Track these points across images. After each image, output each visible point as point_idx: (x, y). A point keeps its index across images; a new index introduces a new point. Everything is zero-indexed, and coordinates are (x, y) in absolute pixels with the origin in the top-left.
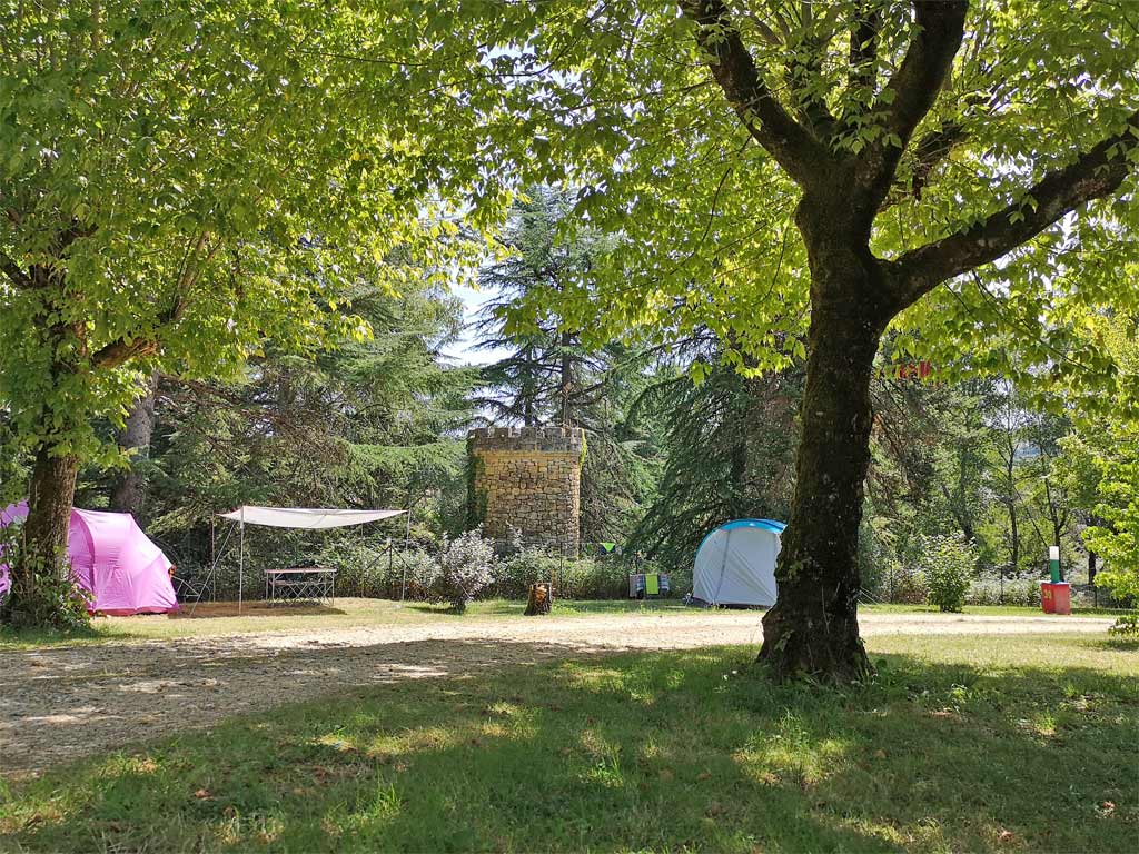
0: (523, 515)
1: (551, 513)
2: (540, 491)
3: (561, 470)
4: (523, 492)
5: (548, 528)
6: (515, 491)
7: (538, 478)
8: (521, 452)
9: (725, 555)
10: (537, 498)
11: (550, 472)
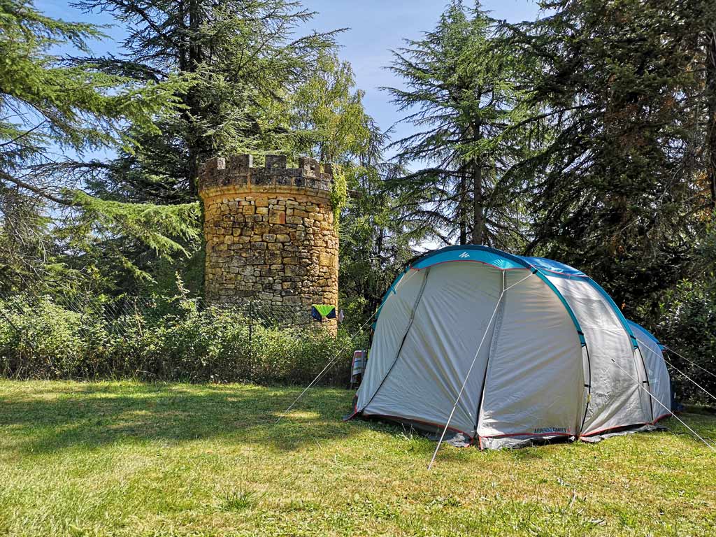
0: (237, 270)
1: (273, 267)
2: (257, 238)
3: (289, 212)
4: (236, 239)
5: (270, 287)
6: (228, 239)
7: (255, 221)
8: (231, 187)
9: (413, 316)
10: (253, 247)
11: (271, 213)
